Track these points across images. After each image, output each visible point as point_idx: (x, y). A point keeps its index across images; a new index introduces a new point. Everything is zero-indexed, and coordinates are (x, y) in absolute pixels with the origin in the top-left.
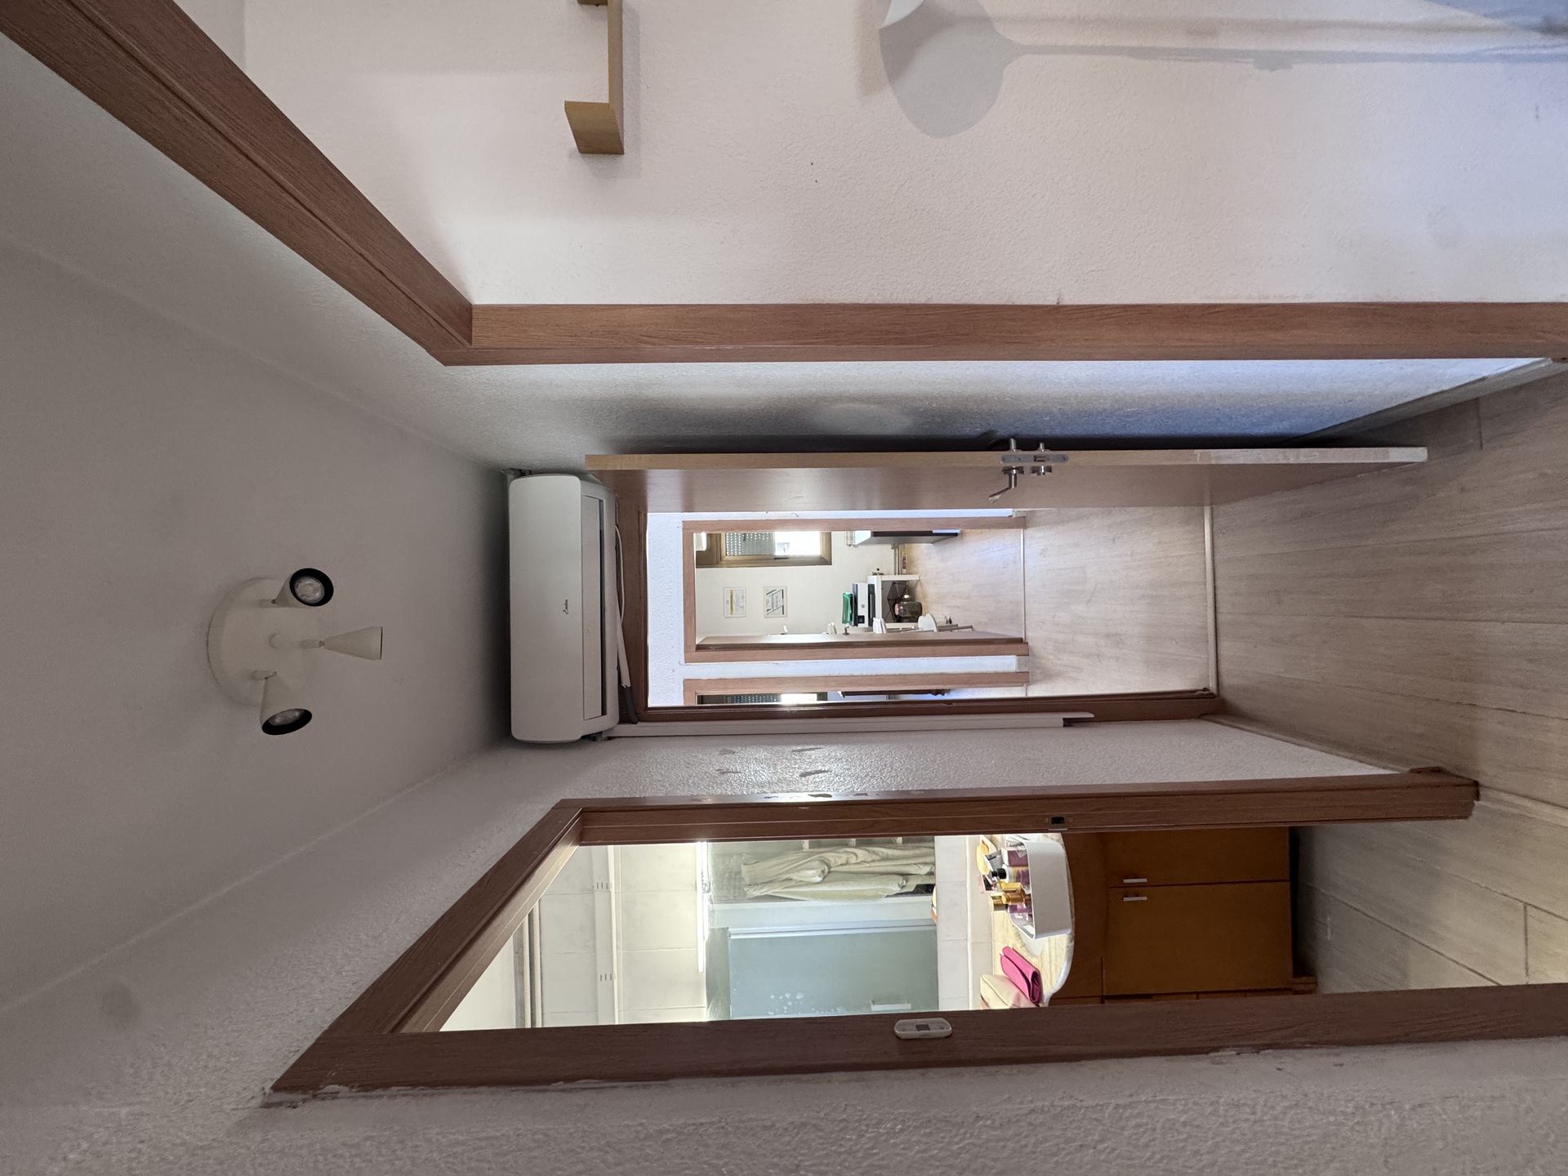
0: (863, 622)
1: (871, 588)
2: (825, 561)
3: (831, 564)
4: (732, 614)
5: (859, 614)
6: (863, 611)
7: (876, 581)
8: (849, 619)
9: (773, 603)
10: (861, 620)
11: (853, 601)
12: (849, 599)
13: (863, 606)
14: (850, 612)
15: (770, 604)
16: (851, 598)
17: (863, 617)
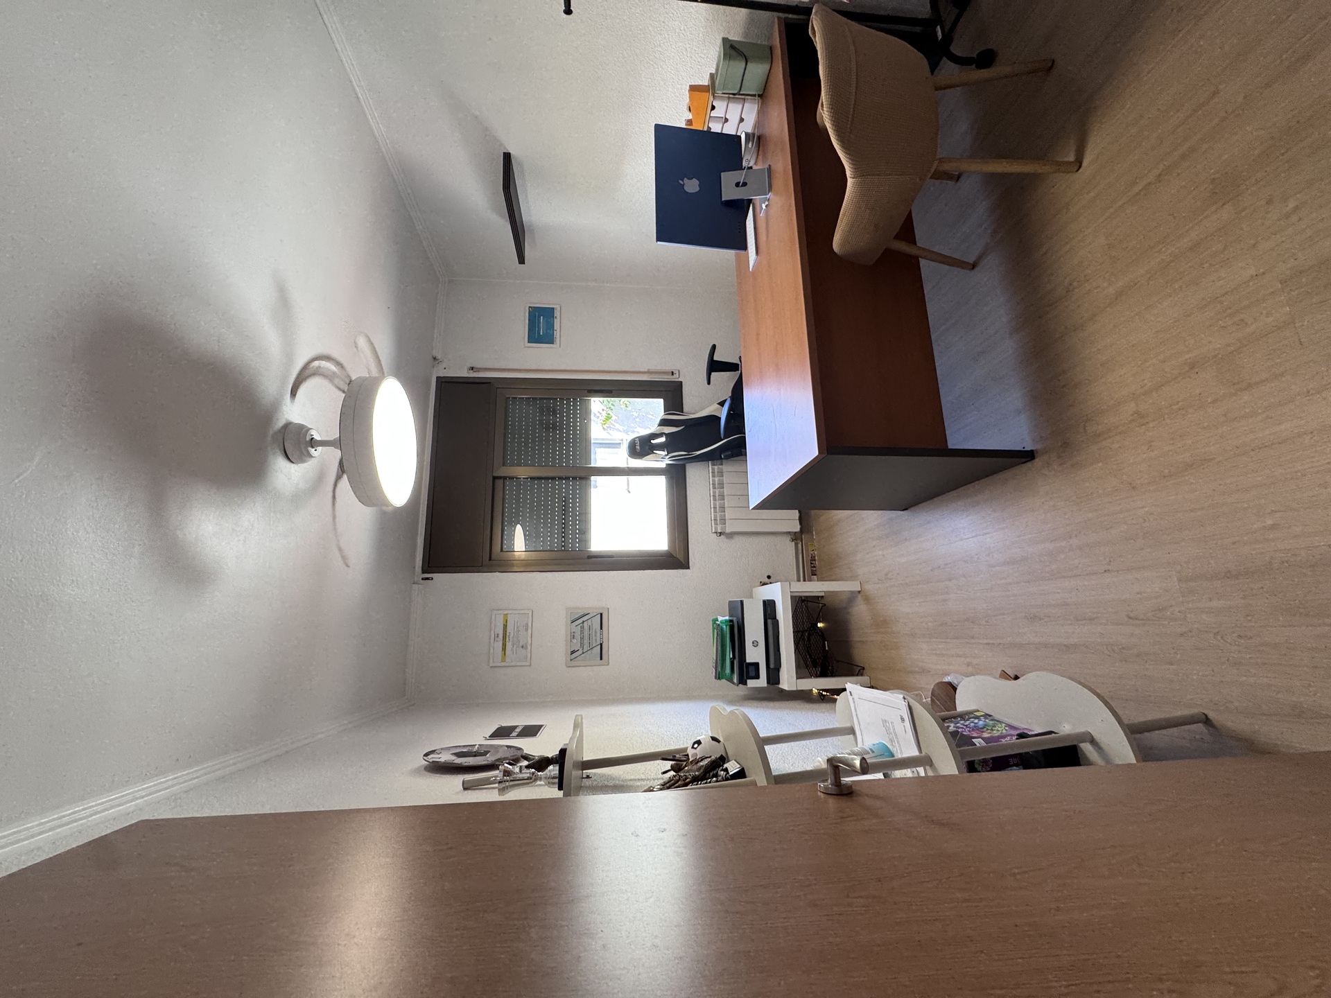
0: (757, 677)
1: (769, 607)
2: (675, 559)
3: (688, 568)
4: (503, 660)
5: (749, 660)
6: (755, 654)
7: (776, 592)
8: (728, 670)
9: (582, 639)
10: (752, 673)
11: (734, 633)
12: (726, 629)
13: (755, 644)
14: (729, 655)
15: (576, 642)
16: (732, 627)
17: (756, 665)
